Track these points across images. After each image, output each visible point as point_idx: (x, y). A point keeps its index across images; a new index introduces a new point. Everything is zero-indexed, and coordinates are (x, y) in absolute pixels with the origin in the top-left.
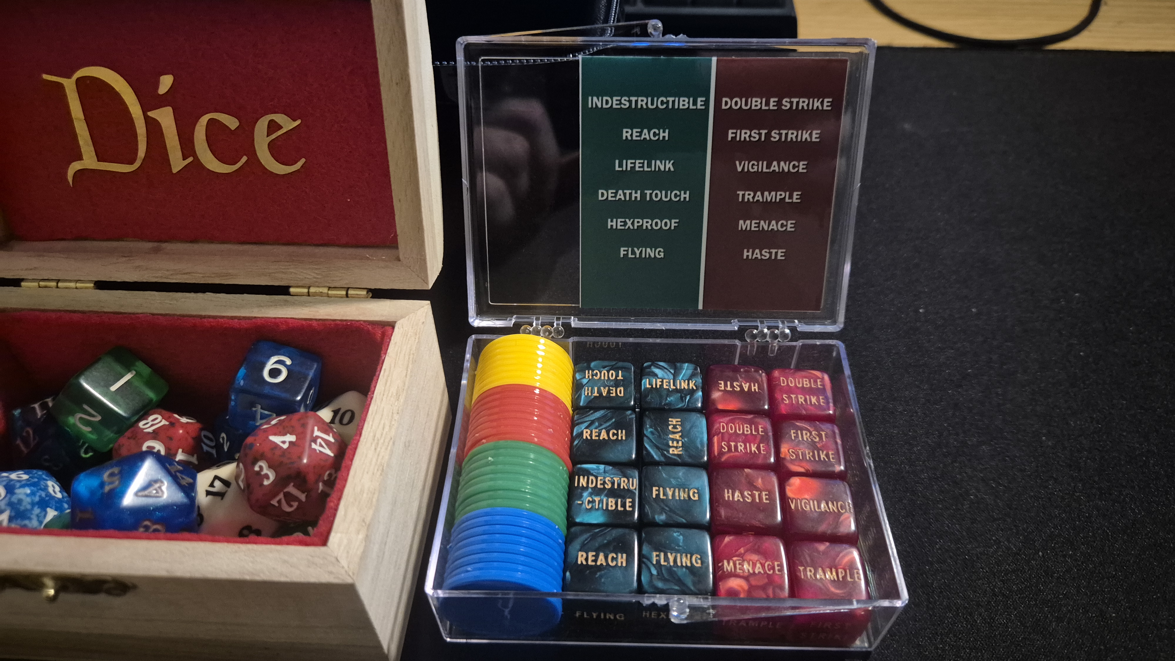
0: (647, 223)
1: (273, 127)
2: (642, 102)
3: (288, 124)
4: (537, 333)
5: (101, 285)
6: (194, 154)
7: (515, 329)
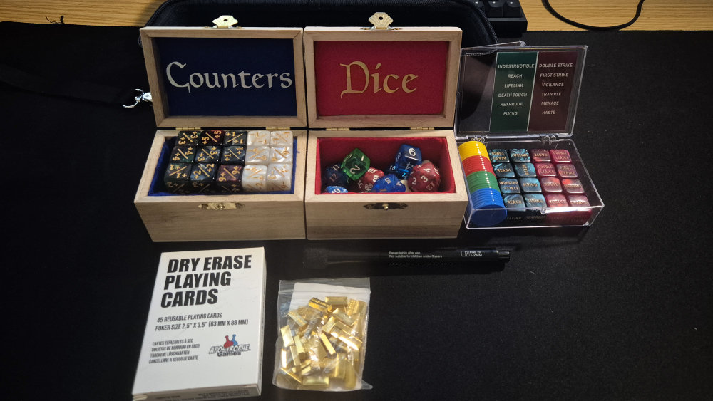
0: (513, 104)
1: (409, 78)
2: (515, 66)
3: (413, 77)
4: (476, 140)
5: (351, 129)
6: (382, 87)
7: (469, 140)
